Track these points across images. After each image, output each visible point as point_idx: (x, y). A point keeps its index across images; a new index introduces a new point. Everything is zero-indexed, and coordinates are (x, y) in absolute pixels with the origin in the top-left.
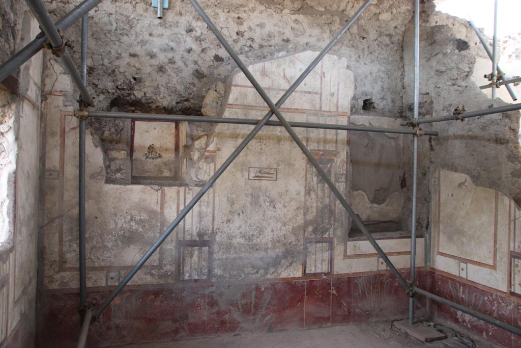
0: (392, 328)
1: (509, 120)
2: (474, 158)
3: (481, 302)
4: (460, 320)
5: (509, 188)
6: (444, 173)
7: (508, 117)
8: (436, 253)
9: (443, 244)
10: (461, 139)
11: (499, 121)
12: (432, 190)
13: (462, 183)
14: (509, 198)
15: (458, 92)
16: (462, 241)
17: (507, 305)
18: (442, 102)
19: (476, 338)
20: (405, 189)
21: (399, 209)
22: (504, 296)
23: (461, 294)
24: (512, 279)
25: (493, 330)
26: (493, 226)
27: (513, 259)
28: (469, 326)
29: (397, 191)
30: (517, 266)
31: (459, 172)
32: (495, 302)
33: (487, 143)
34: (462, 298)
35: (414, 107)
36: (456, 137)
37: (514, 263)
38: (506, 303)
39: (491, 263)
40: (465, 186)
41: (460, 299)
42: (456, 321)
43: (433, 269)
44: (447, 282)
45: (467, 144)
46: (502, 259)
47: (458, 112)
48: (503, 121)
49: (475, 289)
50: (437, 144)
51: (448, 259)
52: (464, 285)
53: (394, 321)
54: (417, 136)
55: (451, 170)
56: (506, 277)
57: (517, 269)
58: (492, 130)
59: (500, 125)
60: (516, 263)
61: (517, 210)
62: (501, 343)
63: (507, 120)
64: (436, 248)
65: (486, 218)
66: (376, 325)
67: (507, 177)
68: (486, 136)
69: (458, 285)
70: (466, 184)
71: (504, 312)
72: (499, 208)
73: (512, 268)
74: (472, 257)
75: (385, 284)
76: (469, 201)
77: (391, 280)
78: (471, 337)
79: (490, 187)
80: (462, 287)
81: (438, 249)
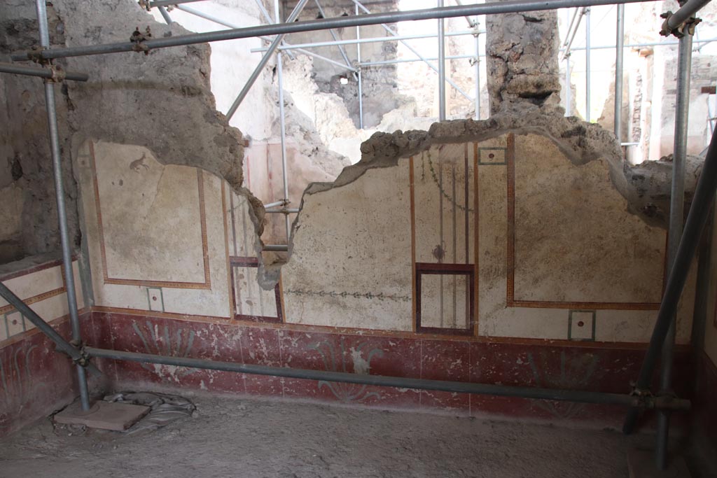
0: (54, 427)
1: (197, 58)
2: (153, 120)
3: (191, 340)
4: (161, 375)
5: (218, 164)
6: (100, 147)
7: (195, 53)
8: (103, 281)
9: (116, 265)
10: (127, 87)
11: (183, 59)
12: (81, 178)
13: (137, 161)
14: (221, 178)
15: (107, 7)
16: (149, 255)
17: (233, 335)
18: (81, 21)
19: (190, 393)
20: (22, 180)
21: (15, 217)
22: (226, 324)
23: (157, 335)
24: (236, 296)
25: (214, 375)
26: (199, 224)
27: (234, 268)
28: (177, 380)
29: (7, 186)
30: (242, 276)
31: (128, 143)
32: (214, 336)
33: (170, 95)
34: (159, 342)
35: (39, 25)
36: (116, 85)
37: (237, 274)
38: (230, 332)
39: (202, 280)
40: (144, 165)
41: (157, 345)
42: (155, 378)
43: (101, 307)
44: (130, 324)
45: (138, 96)
46: (218, 270)
47: (141, 37)
48: (189, 59)
49: (179, 323)
50: (80, 97)
51: (125, 287)
52: (161, 322)
53: (54, 414)
54: (53, 81)
55: (114, 141)
56: (227, 297)
57: (241, 281)
58: (175, 73)
59: (186, 65)
60: (240, 272)
61: (234, 194)
62: (229, 389)
63: (195, 59)
64: (101, 274)
65: (186, 213)
66: (23, 435)
67: (211, 147)
68: (166, 83)
69: (149, 323)
70: (145, 162)
71: (228, 346)
72: (206, 195)
73: (235, 281)
74: (169, 277)
75: (27, 358)
76: (154, 189)
77: (36, 346)
78: (183, 394)
79: (187, 164)
80: (156, 326)
81: (106, 274)
